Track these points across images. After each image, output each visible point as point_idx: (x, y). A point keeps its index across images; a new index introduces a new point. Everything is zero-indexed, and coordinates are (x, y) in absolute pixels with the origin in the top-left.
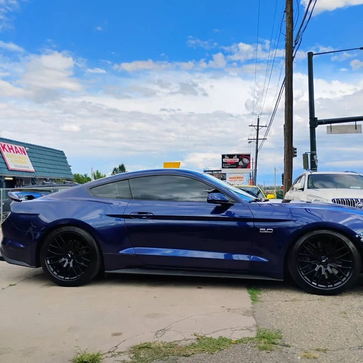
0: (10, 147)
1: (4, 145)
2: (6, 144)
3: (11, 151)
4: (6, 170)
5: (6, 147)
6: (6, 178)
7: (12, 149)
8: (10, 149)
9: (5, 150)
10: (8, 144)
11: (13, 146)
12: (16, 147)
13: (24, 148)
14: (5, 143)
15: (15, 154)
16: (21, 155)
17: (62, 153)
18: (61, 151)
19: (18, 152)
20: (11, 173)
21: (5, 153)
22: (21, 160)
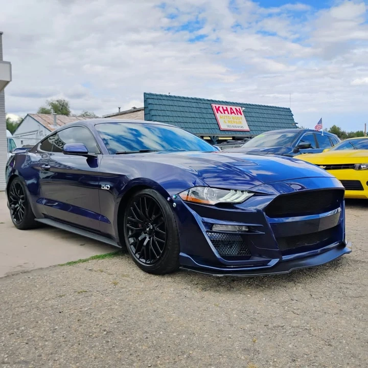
0: (225, 109)
1: (219, 107)
2: (221, 106)
3: (226, 112)
4: (218, 131)
5: (221, 109)
6: (220, 138)
7: (227, 110)
8: (224, 110)
9: (219, 112)
10: (223, 106)
11: (229, 108)
12: (231, 109)
13: (240, 108)
14: (219, 106)
15: (230, 115)
16: (237, 115)
17: (288, 110)
18: (287, 109)
19: (234, 112)
20: (223, 133)
21: (218, 115)
22: (235, 120)
